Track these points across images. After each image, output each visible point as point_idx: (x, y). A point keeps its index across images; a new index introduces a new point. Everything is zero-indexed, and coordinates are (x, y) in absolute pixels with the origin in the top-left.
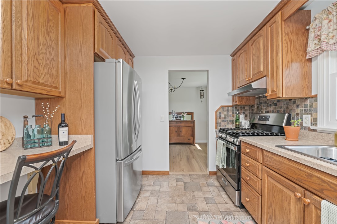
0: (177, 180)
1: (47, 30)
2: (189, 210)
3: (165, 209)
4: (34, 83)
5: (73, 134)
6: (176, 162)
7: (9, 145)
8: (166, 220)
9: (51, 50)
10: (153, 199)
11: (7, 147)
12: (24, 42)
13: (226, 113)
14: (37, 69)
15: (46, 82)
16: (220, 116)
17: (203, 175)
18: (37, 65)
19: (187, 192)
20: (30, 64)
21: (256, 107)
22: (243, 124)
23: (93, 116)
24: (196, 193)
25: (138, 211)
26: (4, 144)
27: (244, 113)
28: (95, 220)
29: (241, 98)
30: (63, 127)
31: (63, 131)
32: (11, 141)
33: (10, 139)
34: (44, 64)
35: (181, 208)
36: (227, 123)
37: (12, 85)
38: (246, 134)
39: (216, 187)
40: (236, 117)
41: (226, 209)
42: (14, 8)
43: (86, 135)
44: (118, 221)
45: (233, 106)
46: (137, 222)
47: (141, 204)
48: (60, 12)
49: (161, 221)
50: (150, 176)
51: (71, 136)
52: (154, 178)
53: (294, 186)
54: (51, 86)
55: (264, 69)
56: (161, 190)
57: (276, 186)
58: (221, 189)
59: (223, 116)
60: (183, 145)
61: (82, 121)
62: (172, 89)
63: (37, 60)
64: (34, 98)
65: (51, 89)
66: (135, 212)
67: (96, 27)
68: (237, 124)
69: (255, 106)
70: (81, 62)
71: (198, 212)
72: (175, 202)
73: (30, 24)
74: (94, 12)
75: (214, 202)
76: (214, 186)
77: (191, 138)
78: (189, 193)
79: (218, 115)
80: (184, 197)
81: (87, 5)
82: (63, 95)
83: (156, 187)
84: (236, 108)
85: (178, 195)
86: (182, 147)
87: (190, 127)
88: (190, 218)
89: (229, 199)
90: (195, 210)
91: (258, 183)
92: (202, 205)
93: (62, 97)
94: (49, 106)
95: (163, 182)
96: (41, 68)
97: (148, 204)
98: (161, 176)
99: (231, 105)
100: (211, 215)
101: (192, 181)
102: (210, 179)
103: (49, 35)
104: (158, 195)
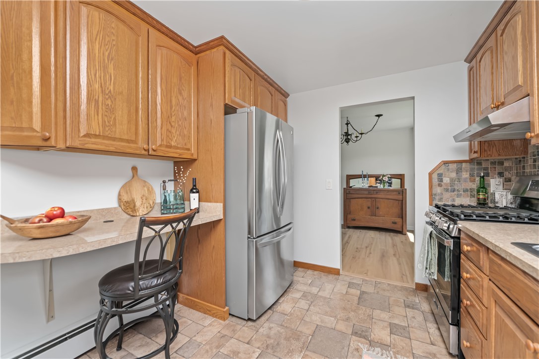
0: (351, 285)
1: (179, 89)
2: (355, 333)
3: (316, 321)
4: (167, 147)
5: (204, 202)
6: (359, 258)
7: (151, 209)
8: (312, 336)
9: (183, 110)
10: (303, 304)
11: (149, 211)
12: (159, 107)
13: (454, 175)
14: (170, 132)
15: (178, 144)
16: (441, 180)
17: (402, 287)
18: (170, 128)
19: (361, 307)
20: (164, 128)
21: (530, 162)
22: (497, 196)
23: (222, 180)
24: (377, 313)
25: (278, 314)
26: (147, 207)
27: (501, 174)
28: (224, 308)
29: (489, 144)
30: (194, 193)
31: (194, 197)
32: (152, 206)
33: (151, 203)
34: (176, 125)
35: (341, 326)
36: (457, 195)
37: (148, 151)
38: (474, 217)
39: (422, 312)
40: (479, 182)
41: (427, 353)
42: (150, 76)
43: (215, 204)
44: (249, 317)
45: (471, 161)
46: (273, 326)
47: (285, 306)
48: (193, 65)
49: (305, 336)
50: (310, 272)
51: (202, 204)
52: (314, 275)
53: (531, 329)
54: (183, 149)
55: (525, 81)
56: (320, 294)
57: (506, 325)
58: (431, 317)
59: (446, 180)
60: (381, 232)
61: (213, 186)
62: (358, 135)
63: (170, 123)
64: (173, 162)
65: (183, 151)
66: (275, 313)
67: (227, 72)
68: (481, 197)
69: (527, 160)
70: (212, 117)
71: (368, 342)
72: (335, 317)
73: (164, 88)
74: (225, 54)
75: (407, 335)
76: (419, 310)
77: (399, 220)
78: (364, 309)
79: (436, 178)
80: (353, 313)
81: (217, 50)
82: (195, 157)
83: (314, 288)
84: (479, 164)
85: (344, 308)
86: (378, 235)
87: (397, 200)
88: (351, 345)
89: (439, 339)
90: (365, 337)
91: (483, 314)
92: (381, 333)
93: (195, 160)
94: (182, 170)
95: (326, 284)
96: (174, 131)
97: (294, 309)
98: (327, 274)
99: (467, 158)
100: (391, 352)
101: (378, 292)
102: (415, 296)
103: (181, 94)
104: (312, 300)
